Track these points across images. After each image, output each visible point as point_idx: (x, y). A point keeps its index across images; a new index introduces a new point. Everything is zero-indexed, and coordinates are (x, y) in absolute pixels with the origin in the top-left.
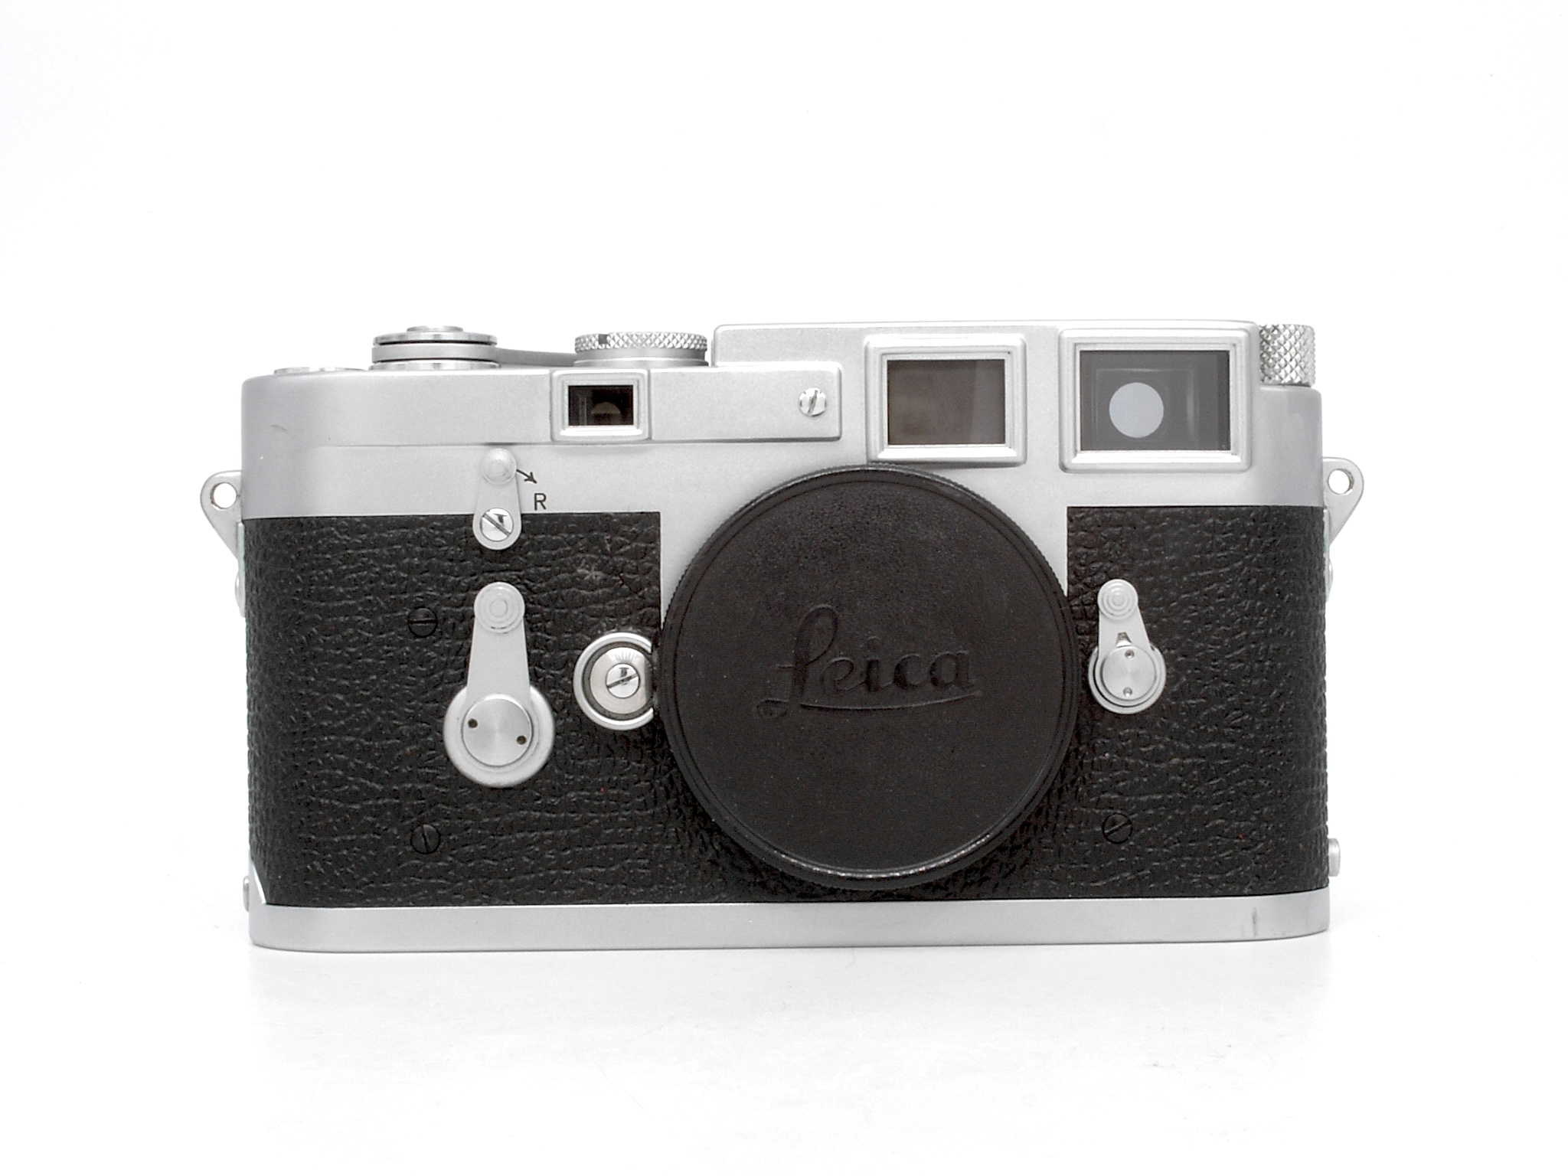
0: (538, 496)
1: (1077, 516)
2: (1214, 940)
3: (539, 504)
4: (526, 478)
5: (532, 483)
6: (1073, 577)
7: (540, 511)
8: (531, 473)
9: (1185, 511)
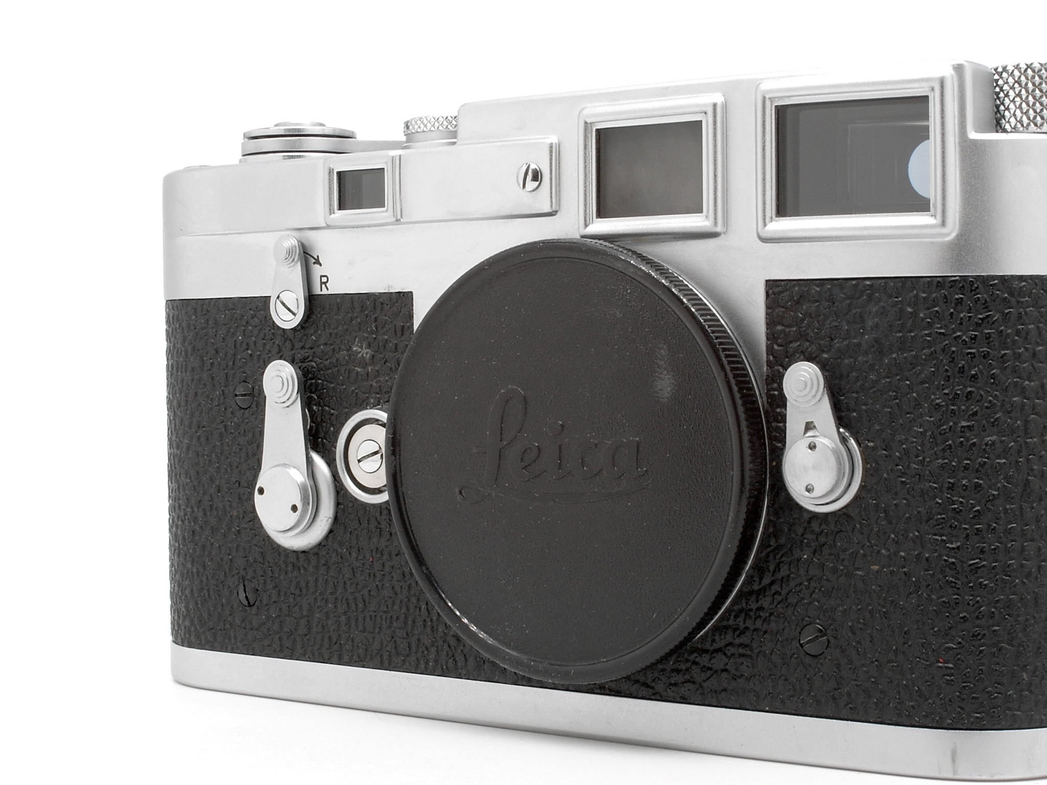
0: (323, 278)
1: (774, 289)
2: (897, 773)
3: (323, 286)
4: (314, 261)
5: (318, 266)
6: (771, 358)
7: (325, 292)
8: (318, 256)
9: (886, 283)
